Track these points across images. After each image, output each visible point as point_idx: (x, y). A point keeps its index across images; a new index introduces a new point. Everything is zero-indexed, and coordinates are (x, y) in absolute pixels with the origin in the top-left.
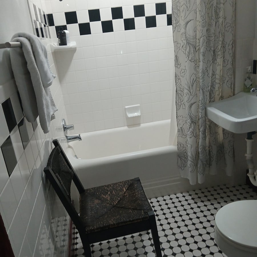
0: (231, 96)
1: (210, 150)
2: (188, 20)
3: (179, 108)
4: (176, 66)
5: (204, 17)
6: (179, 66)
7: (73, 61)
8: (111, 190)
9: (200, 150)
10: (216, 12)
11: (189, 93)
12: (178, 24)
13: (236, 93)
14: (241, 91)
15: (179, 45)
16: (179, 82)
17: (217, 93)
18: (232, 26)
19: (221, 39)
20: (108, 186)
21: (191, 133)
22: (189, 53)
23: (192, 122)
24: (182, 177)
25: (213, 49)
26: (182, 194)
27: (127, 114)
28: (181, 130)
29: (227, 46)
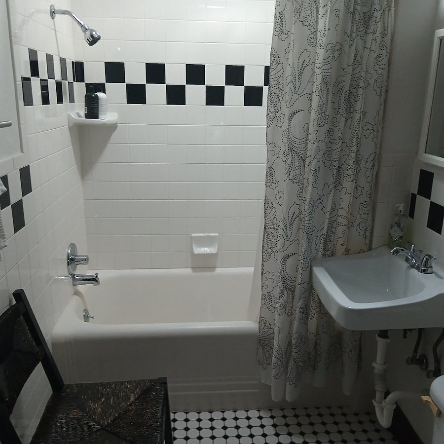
0: (364, 252)
1: (318, 342)
2: (294, 109)
3: (267, 258)
4: (268, 184)
5: (323, 109)
6: (274, 186)
7: (110, 145)
8: (108, 394)
9: (293, 341)
10: (348, 101)
11: (285, 236)
12: (278, 114)
13: (374, 246)
14: (384, 245)
15: (277, 150)
16: (271, 214)
17: (341, 241)
18: (375, 129)
19: (354, 148)
20: (105, 386)
21: (282, 308)
22: (291, 166)
23: (285, 287)
24: (263, 382)
25: (336, 164)
26: (258, 412)
27: (194, 247)
28: (267, 298)
29: (363, 162)
